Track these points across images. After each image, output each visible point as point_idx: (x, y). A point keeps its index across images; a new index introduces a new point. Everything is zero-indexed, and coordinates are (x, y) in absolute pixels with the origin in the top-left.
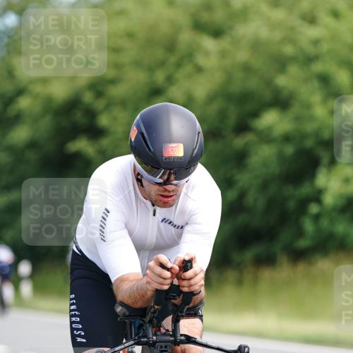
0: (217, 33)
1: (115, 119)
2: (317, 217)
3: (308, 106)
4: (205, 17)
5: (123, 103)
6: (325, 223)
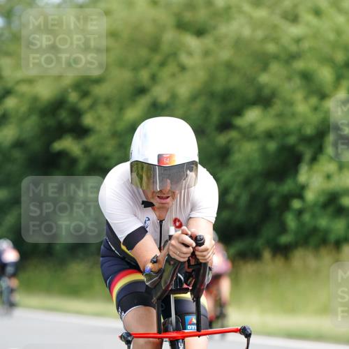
0: (200, 32)
1: (99, 118)
2: (300, 213)
3: (291, 104)
4: (188, 16)
5: (108, 103)
6: (307, 217)
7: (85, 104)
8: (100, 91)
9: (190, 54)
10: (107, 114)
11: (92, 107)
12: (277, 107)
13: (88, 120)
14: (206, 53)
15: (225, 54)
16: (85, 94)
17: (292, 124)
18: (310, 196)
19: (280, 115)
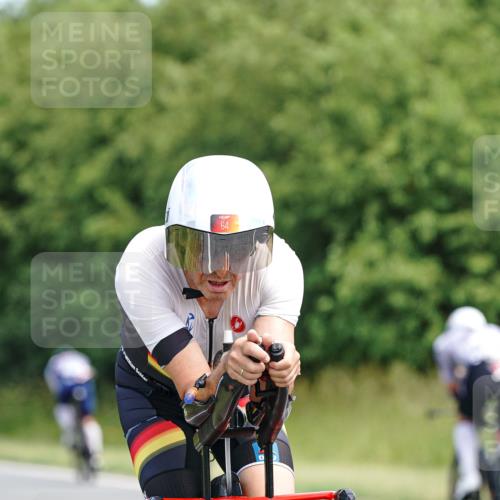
7: (21, 159)
8: (43, 141)
9: (172, 87)
10: (52, 175)
11: (31, 163)
12: (298, 163)
13: (26, 183)
14: (195, 87)
15: (222, 89)
16: (21, 146)
17: (319, 188)
18: (345, 292)
19: (302, 176)
